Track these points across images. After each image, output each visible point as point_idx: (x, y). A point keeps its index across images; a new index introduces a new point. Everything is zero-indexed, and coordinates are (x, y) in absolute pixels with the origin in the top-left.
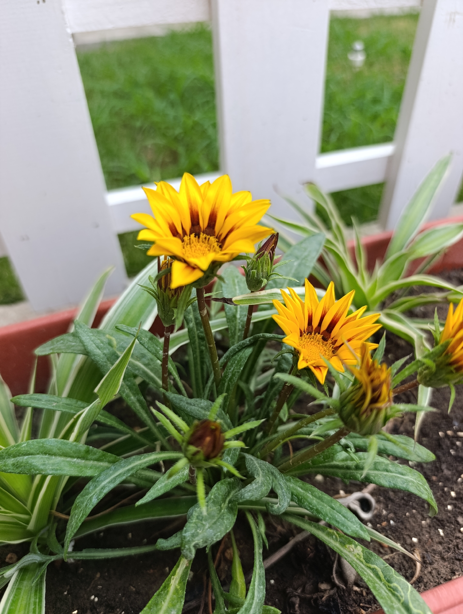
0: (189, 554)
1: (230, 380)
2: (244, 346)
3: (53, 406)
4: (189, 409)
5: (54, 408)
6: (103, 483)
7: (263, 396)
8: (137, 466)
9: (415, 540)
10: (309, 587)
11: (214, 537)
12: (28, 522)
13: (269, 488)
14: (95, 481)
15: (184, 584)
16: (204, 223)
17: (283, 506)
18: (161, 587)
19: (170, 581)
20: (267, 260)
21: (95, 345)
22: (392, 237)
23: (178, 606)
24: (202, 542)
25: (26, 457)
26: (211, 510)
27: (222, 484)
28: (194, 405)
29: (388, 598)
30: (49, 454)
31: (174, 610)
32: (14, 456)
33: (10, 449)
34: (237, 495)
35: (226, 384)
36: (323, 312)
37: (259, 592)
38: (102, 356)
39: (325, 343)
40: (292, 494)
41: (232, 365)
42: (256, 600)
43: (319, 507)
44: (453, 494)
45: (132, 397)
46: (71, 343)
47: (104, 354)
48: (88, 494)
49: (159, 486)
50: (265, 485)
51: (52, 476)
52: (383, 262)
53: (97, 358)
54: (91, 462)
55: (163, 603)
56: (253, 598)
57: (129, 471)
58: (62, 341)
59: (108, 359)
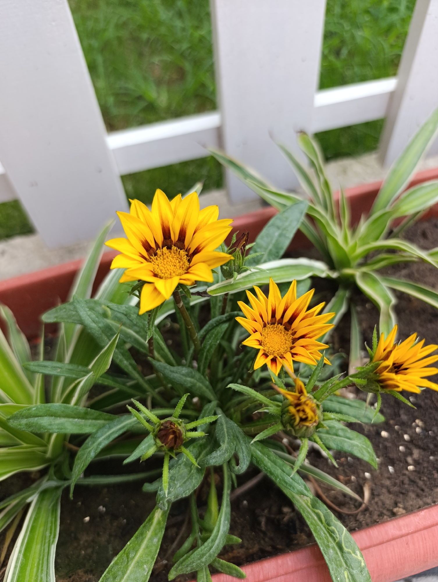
0: (163, 507)
1: (208, 351)
2: (221, 322)
3: (58, 372)
4: (172, 376)
5: (59, 374)
6: (100, 440)
7: (240, 356)
8: (127, 424)
9: (367, 475)
10: (274, 509)
11: (184, 494)
12: (45, 452)
13: (231, 453)
14: (93, 437)
15: (166, 516)
16: (175, 236)
17: (242, 468)
18: (147, 520)
19: (154, 514)
20: (239, 255)
21: (92, 319)
22: (381, 187)
23: (159, 535)
24: (174, 497)
25: (36, 419)
26: (183, 471)
27: (194, 447)
28: (176, 373)
29: (325, 538)
30: (55, 416)
31: (156, 538)
32: (27, 417)
33: (24, 411)
34: (204, 460)
35: (205, 354)
36: (285, 306)
37: (224, 526)
38: (97, 329)
39: (287, 332)
40: (252, 456)
41: (210, 338)
42: (221, 532)
43: (273, 470)
44: (406, 437)
45: (125, 362)
46: (72, 312)
47: (99, 327)
48: (87, 448)
49: (143, 447)
50: (228, 452)
51: (58, 434)
52: (368, 217)
53: (94, 331)
54: (90, 421)
55: (148, 532)
56: (218, 531)
57: (120, 429)
58: (64, 310)
59: (103, 331)
